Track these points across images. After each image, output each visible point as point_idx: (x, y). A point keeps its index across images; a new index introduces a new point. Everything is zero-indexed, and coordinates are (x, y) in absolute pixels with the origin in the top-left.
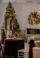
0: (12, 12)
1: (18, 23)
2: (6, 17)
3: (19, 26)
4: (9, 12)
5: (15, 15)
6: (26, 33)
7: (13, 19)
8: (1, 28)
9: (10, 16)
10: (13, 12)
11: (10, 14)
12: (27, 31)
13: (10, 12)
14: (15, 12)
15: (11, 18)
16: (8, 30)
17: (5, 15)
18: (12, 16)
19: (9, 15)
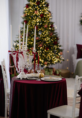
0: (40, 6)
1: (55, 32)
2: (25, 16)
3: (58, 39)
4: (34, 5)
5: (49, 12)
6: (75, 56)
7: (43, 22)
8: (15, 44)
9: (36, 15)
10: (42, 6)
11: (36, 10)
12: (76, 52)
13: (36, 6)
14: (47, 5)
15: (38, 20)
16: (21, 53)
17: (25, 13)
18: (42, 15)
19: (34, 13)
